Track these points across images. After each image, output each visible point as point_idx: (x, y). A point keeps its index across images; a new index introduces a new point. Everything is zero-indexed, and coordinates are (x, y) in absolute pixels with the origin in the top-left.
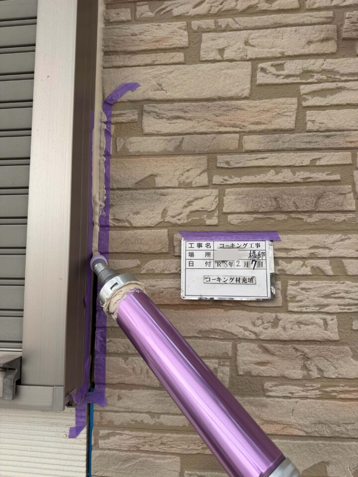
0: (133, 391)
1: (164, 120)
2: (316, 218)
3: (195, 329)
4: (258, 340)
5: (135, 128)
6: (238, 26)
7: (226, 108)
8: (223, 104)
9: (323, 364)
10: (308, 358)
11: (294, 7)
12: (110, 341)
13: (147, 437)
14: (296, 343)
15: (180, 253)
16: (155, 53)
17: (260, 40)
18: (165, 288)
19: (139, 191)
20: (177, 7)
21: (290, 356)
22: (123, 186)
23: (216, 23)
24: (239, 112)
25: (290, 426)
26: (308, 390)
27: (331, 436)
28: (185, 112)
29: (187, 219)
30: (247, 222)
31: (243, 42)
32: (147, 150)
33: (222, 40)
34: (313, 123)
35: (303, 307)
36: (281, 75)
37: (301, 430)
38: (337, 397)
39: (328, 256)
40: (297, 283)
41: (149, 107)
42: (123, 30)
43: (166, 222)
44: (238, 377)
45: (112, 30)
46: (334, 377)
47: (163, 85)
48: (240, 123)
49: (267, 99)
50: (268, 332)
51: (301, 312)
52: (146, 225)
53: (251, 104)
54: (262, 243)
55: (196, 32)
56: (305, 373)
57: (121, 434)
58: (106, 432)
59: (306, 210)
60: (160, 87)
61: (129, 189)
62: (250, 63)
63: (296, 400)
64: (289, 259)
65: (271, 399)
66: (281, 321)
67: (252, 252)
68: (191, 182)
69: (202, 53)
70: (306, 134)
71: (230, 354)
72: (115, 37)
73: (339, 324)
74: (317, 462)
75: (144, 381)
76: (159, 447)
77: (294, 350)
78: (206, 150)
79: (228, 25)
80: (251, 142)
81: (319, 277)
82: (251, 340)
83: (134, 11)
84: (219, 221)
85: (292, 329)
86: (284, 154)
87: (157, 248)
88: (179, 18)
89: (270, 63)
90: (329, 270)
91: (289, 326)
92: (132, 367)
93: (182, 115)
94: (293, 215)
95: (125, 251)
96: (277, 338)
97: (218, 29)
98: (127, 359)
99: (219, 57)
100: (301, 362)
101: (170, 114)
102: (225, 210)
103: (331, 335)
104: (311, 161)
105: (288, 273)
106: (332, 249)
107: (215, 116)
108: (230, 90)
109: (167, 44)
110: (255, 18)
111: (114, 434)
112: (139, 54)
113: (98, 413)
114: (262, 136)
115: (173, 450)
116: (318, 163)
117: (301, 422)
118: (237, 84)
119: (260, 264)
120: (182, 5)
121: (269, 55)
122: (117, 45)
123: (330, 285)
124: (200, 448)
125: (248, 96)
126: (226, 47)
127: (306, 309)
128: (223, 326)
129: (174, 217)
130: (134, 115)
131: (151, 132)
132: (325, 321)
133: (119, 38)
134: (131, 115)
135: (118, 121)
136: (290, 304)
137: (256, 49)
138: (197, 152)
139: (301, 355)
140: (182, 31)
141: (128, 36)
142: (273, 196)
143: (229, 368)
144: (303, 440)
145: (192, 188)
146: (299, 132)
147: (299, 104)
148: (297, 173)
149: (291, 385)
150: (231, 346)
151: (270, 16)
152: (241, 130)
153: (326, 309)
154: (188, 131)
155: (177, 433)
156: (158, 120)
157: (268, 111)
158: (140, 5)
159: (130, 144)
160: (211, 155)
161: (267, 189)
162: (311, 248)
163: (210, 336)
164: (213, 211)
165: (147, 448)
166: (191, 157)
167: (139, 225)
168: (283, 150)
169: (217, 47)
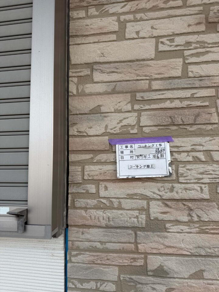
0: (90, 229)
1: (105, 74)
2: (195, 128)
3: (125, 194)
4: (162, 199)
5: (89, 79)
6: (147, 18)
7: (141, 66)
8: (139, 63)
9: (200, 213)
10: (191, 209)
11: (179, 5)
12: (77, 201)
13: (99, 256)
14: (184, 201)
15: (116, 150)
16: (99, 35)
17: (160, 25)
18: (107, 170)
19: (91, 115)
20: (111, 8)
21: (180, 208)
22: (82, 112)
23: (134, 17)
24: (148, 67)
25: (181, 249)
26: (192, 228)
27: (205, 255)
28: (117, 69)
29: (120, 130)
30: (154, 131)
31: (150, 27)
32: (95, 91)
33: (137, 26)
34: (192, 72)
35: (188, 180)
36: (173, 45)
37: (188, 251)
38: (209, 232)
39: (202, 150)
40: (184, 166)
41: (97, 67)
42: (81, 23)
43: (107, 132)
44: (150, 221)
45: (75, 23)
46: (207, 220)
47: (104, 54)
48: (149, 74)
49: (164, 59)
50: (167, 194)
51: (187, 183)
52: (96, 134)
53: (156, 63)
54: (163, 144)
55: (122, 22)
56: (190, 218)
57: (84, 254)
58: (75, 253)
59: (188, 123)
60: (103, 55)
61: (86, 114)
62: (154, 39)
63: (185, 234)
64: (179, 152)
65: (170, 233)
66: (175, 188)
67: (157, 149)
68: (121, 109)
69: (126, 35)
70: (188, 79)
71: (146, 207)
72: (77, 27)
73: (209, 189)
74: (197, 270)
75: (96, 223)
76: (106, 261)
77: (183, 205)
78: (130, 90)
79: (141, 17)
80: (156, 85)
81: (197, 162)
82: (158, 200)
83: (86, 11)
84: (138, 131)
85: (181, 193)
86: (175, 91)
87: (102, 148)
88: (113, 14)
89: (166, 39)
90: (203, 158)
91: (180, 191)
92: (89, 215)
93: (116, 70)
94: (181, 127)
95: (84, 149)
96: (173, 198)
97: (136, 20)
98: (87, 211)
99: (136, 36)
100: (187, 212)
101: (108, 71)
102: (141, 125)
103: (205, 196)
104: (191, 95)
105: (179, 160)
106: (204, 146)
107: (135, 71)
108: (143, 55)
109: (106, 30)
110: (157, 13)
111: (80, 254)
112: (90, 36)
113: (71, 242)
114: (162, 81)
115: (113, 263)
116: (195, 96)
117: (188, 247)
118: (147, 51)
119: (162, 156)
120: (114, 7)
121: (166, 34)
122: (77, 32)
123: (203, 167)
124: (129, 262)
125: (154, 58)
126: (140, 30)
127: (190, 181)
128: (141, 191)
129: (112, 129)
130: (88, 72)
131: (98, 81)
132: (201, 188)
133: (79, 28)
134: (86, 72)
135: (79, 75)
136: (180, 178)
137: (158, 31)
138: (125, 92)
139: (187, 208)
140: (115, 22)
141: (83, 26)
142: (169, 116)
143: (145, 216)
144: (189, 258)
145: (122, 112)
146: (184, 78)
147: (184, 62)
148: (183, 102)
149: (182, 225)
150: (146, 203)
151: (166, 11)
152: (150, 78)
153: (201, 181)
154: (119, 80)
155: (116, 254)
156: (101, 74)
157: (165, 66)
158: (91, 8)
159: (86, 88)
160: (133, 93)
161: (165, 112)
162: (192, 145)
163: (134, 197)
164: (134, 125)
165: (99, 262)
166: (121, 95)
167: (92, 134)
168: (174, 89)
169: (135, 31)
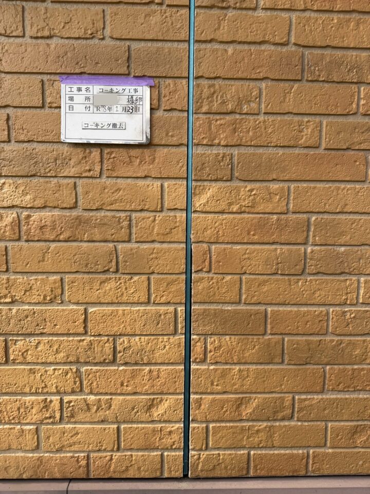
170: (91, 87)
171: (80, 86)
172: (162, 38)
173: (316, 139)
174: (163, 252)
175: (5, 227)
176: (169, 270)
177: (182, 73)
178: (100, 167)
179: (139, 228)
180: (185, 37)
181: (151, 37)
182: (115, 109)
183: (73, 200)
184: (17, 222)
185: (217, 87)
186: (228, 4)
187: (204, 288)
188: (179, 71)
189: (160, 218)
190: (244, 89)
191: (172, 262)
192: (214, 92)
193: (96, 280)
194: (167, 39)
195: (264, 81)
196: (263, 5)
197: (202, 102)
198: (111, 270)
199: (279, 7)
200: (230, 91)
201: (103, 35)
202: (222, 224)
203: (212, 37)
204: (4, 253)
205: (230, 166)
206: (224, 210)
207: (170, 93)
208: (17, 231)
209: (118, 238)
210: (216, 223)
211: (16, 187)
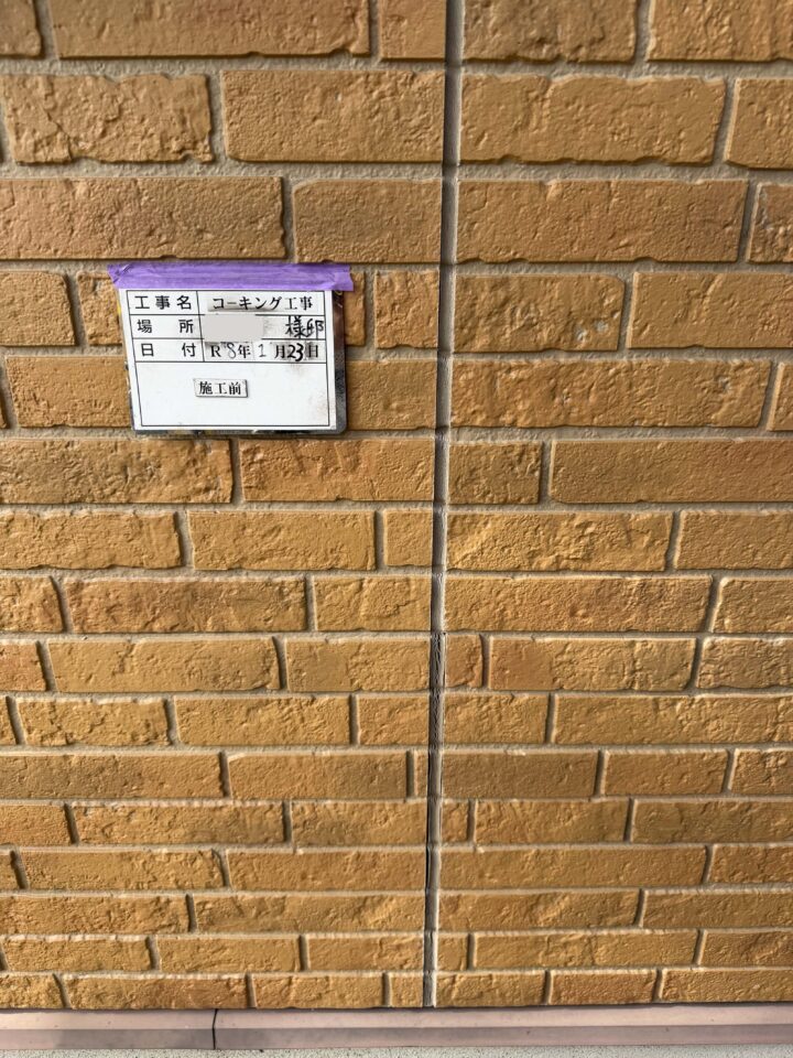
170: (192, 296)
171: (164, 294)
172: (371, 158)
173: (755, 409)
174: (380, 651)
175: (30, 608)
176: (392, 686)
177: (424, 254)
178: (230, 482)
179: (325, 604)
180: (434, 153)
181: (342, 154)
182: (258, 351)
183: (174, 551)
184: (55, 597)
185: (514, 286)
186: (556, 51)
187: (468, 719)
188: (416, 248)
189: (372, 584)
190: (584, 289)
191: (400, 671)
192: (506, 301)
193: (238, 706)
194: (385, 159)
195: (637, 265)
196: (654, 51)
197: (475, 327)
198: (268, 686)
199: (699, 56)
200: (548, 297)
201: (212, 151)
202: (513, 596)
203: (507, 150)
204: (36, 658)
205: (537, 474)
206: (519, 566)
207: (394, 305)
208: (57, 615)
209: (280, 625)
210: (498, 593)
211: (41, 528)
